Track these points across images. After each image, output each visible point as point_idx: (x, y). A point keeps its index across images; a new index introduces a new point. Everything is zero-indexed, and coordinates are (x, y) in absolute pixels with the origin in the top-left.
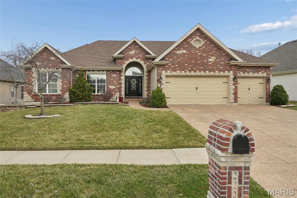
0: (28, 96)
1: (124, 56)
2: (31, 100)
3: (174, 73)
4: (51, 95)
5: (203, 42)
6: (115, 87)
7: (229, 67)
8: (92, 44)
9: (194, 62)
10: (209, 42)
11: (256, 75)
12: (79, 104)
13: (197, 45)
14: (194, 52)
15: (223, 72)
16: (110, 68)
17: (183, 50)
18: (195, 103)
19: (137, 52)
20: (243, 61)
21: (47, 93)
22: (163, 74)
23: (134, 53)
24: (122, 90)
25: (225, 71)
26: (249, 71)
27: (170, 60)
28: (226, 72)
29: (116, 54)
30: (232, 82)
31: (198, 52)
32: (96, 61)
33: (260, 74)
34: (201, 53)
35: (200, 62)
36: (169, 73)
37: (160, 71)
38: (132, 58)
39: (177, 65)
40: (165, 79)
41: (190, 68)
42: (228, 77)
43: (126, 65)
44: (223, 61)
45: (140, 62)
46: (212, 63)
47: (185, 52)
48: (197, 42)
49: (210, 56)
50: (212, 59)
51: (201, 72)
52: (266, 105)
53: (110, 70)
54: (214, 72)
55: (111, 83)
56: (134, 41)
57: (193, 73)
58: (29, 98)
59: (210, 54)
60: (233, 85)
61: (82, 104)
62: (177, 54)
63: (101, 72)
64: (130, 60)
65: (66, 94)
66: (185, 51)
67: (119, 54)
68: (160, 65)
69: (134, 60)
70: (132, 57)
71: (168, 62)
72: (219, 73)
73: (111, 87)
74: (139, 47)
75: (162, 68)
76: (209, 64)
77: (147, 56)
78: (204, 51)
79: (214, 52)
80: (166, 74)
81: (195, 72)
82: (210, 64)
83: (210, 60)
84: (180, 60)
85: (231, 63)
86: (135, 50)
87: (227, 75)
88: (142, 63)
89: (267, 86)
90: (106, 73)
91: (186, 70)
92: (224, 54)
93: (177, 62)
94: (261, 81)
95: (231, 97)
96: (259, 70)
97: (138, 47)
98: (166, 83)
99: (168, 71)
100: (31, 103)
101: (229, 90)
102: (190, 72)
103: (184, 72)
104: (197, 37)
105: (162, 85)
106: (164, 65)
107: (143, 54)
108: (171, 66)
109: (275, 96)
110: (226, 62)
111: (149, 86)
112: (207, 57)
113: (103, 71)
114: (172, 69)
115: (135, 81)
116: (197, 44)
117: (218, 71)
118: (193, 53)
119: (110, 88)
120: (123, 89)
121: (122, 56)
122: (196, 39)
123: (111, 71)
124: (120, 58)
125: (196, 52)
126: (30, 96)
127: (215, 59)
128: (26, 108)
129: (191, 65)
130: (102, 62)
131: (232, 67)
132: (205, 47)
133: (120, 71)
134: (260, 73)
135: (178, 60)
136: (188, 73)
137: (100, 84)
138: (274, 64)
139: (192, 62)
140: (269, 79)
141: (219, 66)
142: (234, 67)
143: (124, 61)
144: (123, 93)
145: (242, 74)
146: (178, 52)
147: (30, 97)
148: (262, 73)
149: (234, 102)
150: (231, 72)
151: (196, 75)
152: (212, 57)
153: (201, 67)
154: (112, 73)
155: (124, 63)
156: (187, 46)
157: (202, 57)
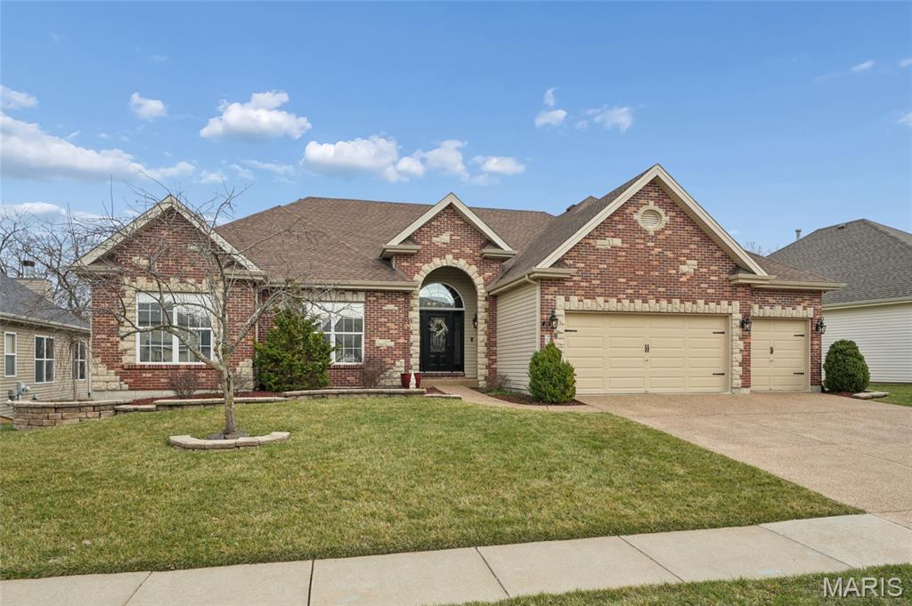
0: (105, 372)
1: (419, 247)
2: (118, 384)
3: (588, 304)
4: (188, 368)
5: (666, 219)
6: (392, 344)
7: (729, 289)
8: (293, 207)
9: (642, 273)
10: (682, 220)
11: (789, 312)
12: (301, 395)
13: (651, 226)
14: (642, 246)
15: (714, 304)
16: (379, 283)
17: (612, 237)
18: (642, 390)
19: (458, 238)
20: (766, 275)
21: (176, 361)
22: (558, 307)
23: (448, 241)
24: (412, 352)
25: (722, 302)
26: (774, 301)
27: (578, 265)
28: (724, 303)
29: (395, 243)
30: (738, 331)
31: (653, 244)
32: (329, 261)
33: (800, 312)
34: (660, 250)
35: (657, 273)
36: (574, 303)
37: (550, 297)
38: (442, 256)
39: (598, 282)
40: (564, 322)
41: (631, 291)
42: (726, 316)
43: (425, 275)
44: (716, 272)
45: (465, 270)
46: (688, 277)
47: (620, 245)
48: (650, 218)
49: (683, 259)
50: (689, 267)
51: (662, 302)
52: (813, 392)
53: (377, 291)
54: (694, 303)
55: (380, 329)
56: (451, 206)
57: (638, 305)
58: (107, 378)
59: (684, 251)
60: (740, 339)
61: (309, 395)
62: (597, 249)
63: (349, 296)
64: (438, 263)
65: (241, 363)
66: (617, 242)
67: (404, 242)
68: (550, 279)
69: (449, 261)
70: (441, 253)
71: (573, 271)
72: (707, 306)
73: (379, 342)
74: (462, 223)
75: (556, 288)
76: (681, 279)
77: (489, 251)
78: (668, 244)
79: (692, 246)
80: (569, 306)
81: (645, 301)
82: (683, 279)
83: (683, 268)
84: (605, 266)
85: (738, 279)
86: (452, 233)
87: (726, 312)
88: (472, 271)
89: (815, 342)
90: (364, 300)
91: (620, 296)
92: (718, 254)
93: (598, 271)
94: (799, 328)
95: (734, 372)
96: (798, 300)
97: (460, 222)
98: (566, 331)
99: (572, 298)
100: (116, 393)
101: (728, 352)
102: (632, 301)
103: (615, 300)
104: (652, 203)
105: (556, 337)
106: (562, 279)
107: (475, 245)
108: (582, 284)
109: (839, 370)
110: (724, 276)
111: (492, 339)
112: (676, 262)
113: (355, 291)
114: (583, 293)
115: (444, 325)
116: (652, 221)
117: (703, 301)
118: (639, 246)
119: (377, 345)
120: (415, 349)
121: (412, 247)
122: (649, 207)
123: (379, 294)
124: (406, 254)
125: (649, 244)
126: (113, 371)
127: (696, 267)
128: (116, 411)
129: (635, 283)
130: (347, 266)
131: (739, 289)
132: (670, 232)
133: (407, 294)
134: (800, 308)
135: (601, 266)
136: (626, 305)
137: (344, 333)
138: (832, 285)
139: (637, 273)
140: (822, 323)
141: (707, 286)
142: (743, 289)
143: (417, 265)
144: (415, 361)
145: (756, 311)
146: (601, 244)
147: (112, 376)
148: (805, 308)
149: (742, 387)
150: (736, 304)
151: (648, 309)
152: (688, 262)
153: (660, 289)
154: (383, 301)
155: (418, 270)
156: (624, 226)
157: (664, 260)
